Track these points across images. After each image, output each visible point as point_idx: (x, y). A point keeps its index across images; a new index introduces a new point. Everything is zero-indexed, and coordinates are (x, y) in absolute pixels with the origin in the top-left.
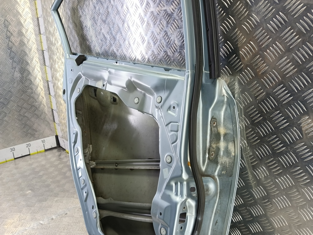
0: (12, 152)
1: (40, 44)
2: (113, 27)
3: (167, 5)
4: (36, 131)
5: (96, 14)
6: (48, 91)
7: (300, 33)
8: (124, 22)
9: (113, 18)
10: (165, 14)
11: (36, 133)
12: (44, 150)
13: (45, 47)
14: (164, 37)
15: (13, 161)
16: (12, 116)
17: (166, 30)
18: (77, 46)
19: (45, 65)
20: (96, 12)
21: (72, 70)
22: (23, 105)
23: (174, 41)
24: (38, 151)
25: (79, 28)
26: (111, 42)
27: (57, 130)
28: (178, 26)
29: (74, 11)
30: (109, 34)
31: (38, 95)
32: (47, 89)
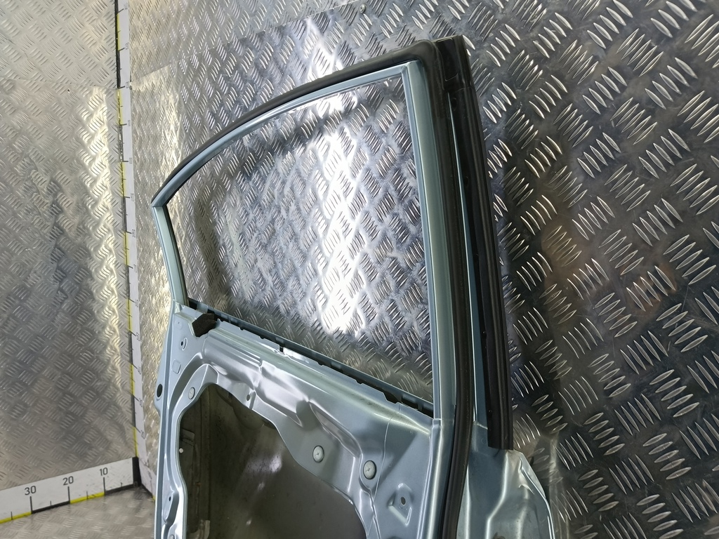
0: (29, 496)
1: (123, 252)
2: (282, 262)
3: (398, 248)
4: (91, 448)
5: (248, 227)
6: (128, 355)
7: (693, 388)
8: (305, 257)
9: (282, 244)
10: (394, 265)
11: (90, 452)
12: (103, 493)
13: (133, 261)
14: (389, 311)
15: (28, 520)
16: (40, 412)
17: (395, 298)
18: (201, 280)
19: (129, 296)
20: (247, 224)
21: (182, 344)
22: (68, 386)
23: (412, 326)
24: (90, 494)
25: (210, 243)
26: (276, 291)
27: (137, 446)
28: (421, 299)
29: (202, 209)
30: (273, 274)
31: (105, 364)
32: (128, 351)
